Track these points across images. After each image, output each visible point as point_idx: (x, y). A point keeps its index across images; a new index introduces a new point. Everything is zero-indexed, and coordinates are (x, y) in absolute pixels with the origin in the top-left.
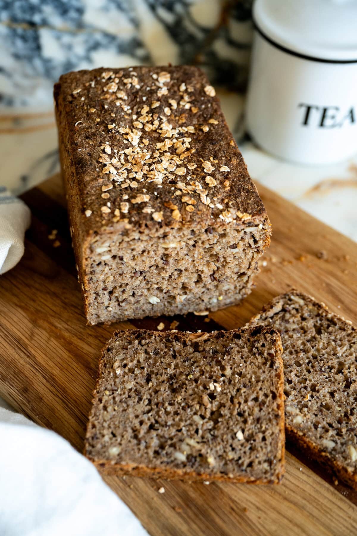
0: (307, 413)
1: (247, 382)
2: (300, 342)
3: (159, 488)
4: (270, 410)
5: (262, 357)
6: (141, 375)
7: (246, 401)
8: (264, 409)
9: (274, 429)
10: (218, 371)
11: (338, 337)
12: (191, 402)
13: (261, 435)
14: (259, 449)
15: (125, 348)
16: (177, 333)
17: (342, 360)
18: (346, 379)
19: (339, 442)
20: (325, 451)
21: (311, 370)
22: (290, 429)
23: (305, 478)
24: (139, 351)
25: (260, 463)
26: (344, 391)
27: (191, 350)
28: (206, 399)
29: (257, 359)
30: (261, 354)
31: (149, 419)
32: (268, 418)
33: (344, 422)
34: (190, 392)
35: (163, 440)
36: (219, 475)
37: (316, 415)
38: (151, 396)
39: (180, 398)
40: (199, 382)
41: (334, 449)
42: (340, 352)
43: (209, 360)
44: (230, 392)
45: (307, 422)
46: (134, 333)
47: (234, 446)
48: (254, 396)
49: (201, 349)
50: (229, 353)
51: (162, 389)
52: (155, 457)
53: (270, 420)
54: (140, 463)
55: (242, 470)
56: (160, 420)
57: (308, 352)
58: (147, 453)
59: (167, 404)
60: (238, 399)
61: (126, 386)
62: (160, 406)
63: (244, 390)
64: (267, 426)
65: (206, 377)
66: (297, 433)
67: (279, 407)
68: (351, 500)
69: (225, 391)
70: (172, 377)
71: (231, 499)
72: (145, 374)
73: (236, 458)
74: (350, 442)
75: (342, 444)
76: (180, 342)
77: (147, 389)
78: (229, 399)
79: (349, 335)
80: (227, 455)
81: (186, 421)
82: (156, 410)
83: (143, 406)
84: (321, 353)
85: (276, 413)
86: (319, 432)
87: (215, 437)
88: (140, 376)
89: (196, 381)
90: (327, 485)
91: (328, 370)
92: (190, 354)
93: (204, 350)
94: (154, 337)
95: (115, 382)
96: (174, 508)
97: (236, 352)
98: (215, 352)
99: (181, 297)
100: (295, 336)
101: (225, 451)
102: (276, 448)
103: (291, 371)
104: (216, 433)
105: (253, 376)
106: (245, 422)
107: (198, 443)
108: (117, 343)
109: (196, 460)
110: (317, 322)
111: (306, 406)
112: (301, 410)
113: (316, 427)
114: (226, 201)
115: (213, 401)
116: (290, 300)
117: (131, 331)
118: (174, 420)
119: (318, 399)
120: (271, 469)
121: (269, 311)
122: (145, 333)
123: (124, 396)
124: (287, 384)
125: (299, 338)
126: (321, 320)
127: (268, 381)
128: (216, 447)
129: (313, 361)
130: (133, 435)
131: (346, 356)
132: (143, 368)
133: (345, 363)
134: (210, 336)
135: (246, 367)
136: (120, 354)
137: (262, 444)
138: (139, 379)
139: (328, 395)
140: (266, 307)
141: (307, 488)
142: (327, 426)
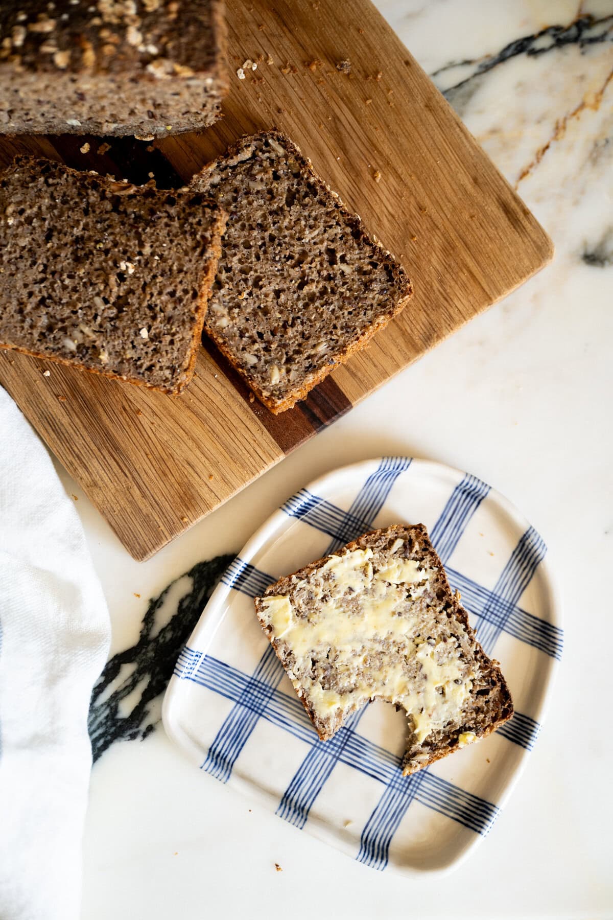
0: (236, 316)
1: (167, 270)
2: (260, 213)
3: (44, 371)
4: (186, 310)
5: (193, 240)
6: (40, 230)
7: (160, 293)
8: (179, 307)
9: (185, 334)
10: (135, 245)
11: (314, 214)
12: (94, 279)
13: (168, 338)
14: (164, 353)
15: (24, 185)
16: (97, 177)
17: (307, 248)
18: (304, 275)
19: (263, 358)
20: (242, 368)
21: (262, 257)
22: (209, 333)
23: (218, 387)
24: (43, 194)
25: (161, 368)
26: (294, 292)
27: (109, 206)
28: (113, 279)
29: (186, 240)
30: (193, 234)
31: (40, 291)
32: (181, 319)
33: (279, 334)
34: (97, 265)
35: (53, 320)
36: (111, 373)
37: (247, 320)
38: (48, 261)
39: (83, 271)
40: (109, 255)
41: (254, 367)
42: (308, 236)
43: (127, 228)
44: (143, 277)
45: (233, 327)
46: (40, 164)
47: (135, 343)
48: (170, 289)
49: (121, 208)
50: (153, 224)
51: (63, 255)
52: (39, 340)
53: (184, 322)
54: (20, 346)
55: (139, 373)
56: (54, 294)
57: (266, 231)
58: (31, 334)
59: (65, 276)
60: (151, 289)
61: (19, 243)
62: (57, 276)
63: (159, 279)
64: (178, 329)
65: (119, 251)
66: (216, 339)
67: (197, 309)
68: (263, 421)
69: (138, 275)
70: (78, 240)
71: (125, 397)
72: (45, 230)
73: (135, 357)
74: (276, 361)
75: (266, 362)
76: (98, 191)
77: (45, 249)
78: (141, 286)
79: (328, 214)
80: (124, 353)
81: (85, 302)
82: (51, 280)
83: (35, 273)
84: (283, 234)
85: (192, 316)
86: (243, 343)
87: (115, 329)
88: (38, 230)
89: (107, 252)
90: (241, 400)
91: (283, 260)
92: (107, 212)
93: (125, 212)
94: (65, 176)
95: (6, 234)
96: (57, 396)
97: (163, 225)
98: (138, 218)
99: (109, 124)
100: (255, 204)
101: (123, 348)
102: (183, 357)
103: (235, 254)
104: (117, 324)
105: (176, 264)
106: (154, 318)
107: (94, 331)
108: (16, 175)
109: (87, 352)
110: (293, 185)
111: (238, 306)
112: (230, 309)
113: (242, 336)
114: (164, 40)
115: (122, 284)
116: (267, 144)
117: (38, 160)
118: (70, 297)
119: (256, 299)
120: (173, 378)
121: (232, 158)
122: (55, 166)
123: (13, 256)
124: (224, 272)
125: (261, 206)
126: (299, 184)
127: (191, 273)
128: (113, 341)
129: (267, 244)
130: (18, 308)
131: (315, 243)
132: (44, 220)
133: (310, 254)
134: (137, 191)
135: (170, 249)
136: (17, 193)
137: (169, 348)
138: (37, 235)
139: (272, 295)
140: (231, 150)
141: (217, 399)
142: (256, 336)
